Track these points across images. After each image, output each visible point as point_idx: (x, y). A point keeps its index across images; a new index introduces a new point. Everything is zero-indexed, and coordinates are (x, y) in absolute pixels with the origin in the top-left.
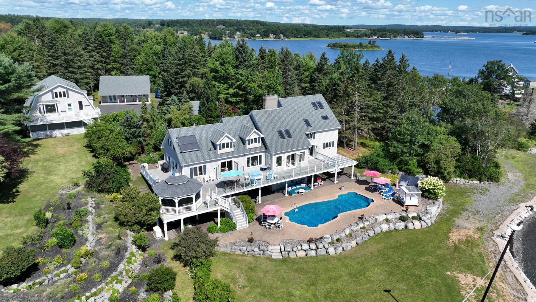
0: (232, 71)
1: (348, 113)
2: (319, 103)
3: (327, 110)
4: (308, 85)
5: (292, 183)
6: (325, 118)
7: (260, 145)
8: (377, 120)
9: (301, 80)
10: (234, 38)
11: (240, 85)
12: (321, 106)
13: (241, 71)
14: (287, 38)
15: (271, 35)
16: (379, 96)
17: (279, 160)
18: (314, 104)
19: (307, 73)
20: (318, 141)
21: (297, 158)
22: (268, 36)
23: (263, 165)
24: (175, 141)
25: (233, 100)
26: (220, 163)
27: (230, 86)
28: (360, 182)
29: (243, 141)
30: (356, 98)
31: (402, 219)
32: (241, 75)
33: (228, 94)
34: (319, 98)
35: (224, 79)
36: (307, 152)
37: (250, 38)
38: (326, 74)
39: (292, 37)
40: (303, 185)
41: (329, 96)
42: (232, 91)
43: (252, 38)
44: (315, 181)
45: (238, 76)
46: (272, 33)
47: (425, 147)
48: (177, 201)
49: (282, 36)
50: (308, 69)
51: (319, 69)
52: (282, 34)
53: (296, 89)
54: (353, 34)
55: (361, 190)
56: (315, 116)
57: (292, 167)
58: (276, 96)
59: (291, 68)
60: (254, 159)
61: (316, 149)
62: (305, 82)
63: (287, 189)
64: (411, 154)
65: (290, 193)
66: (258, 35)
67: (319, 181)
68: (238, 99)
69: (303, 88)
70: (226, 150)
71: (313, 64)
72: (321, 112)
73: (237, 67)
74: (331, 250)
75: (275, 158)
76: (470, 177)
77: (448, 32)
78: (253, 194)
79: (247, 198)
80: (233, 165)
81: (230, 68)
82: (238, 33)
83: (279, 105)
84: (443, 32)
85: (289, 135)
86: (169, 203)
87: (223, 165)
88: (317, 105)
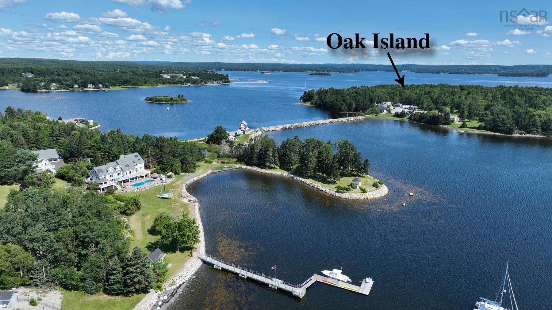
0: (102, 146)
1: (148, 157)
2: (137, 156)
3: (140, 157)
4: (132, 148)
5: (131, 179)
6: (139, 160)
7: (120, 169)
8: (159, 158)
9: (130, 147)
10: (51, 89)
11: (106, 151)
12: (138, 156)
13: (105, 146)
14: (106, 87)
15: (90, 86)
16: (158, 151)
17: (126, 173)
18: (135, 156)
19: (132, 144)
20: (138, 167)
21: (132, 172)
22: (87, 87)
23: (122, 175)
24: (96, 171)
25: (104, 157)
26: (109, 175)
27: (102, 152)
28: (152, 177)
29: (115, 169)
30: (149, 152)
31: (162, 183)
32: (106, 147)
33: (101, 155)
34: (137, 154)
35: (99, 149)
36: (135, 170)
37: (68, 89)
38: (139, 144)
39: (111, 86)
40: (135, 179)
41: (141, 152)
42: (102, 153)
43: (71, 89)
44: (138, 178)
45: (104, 148)
46: (90, 84)
47: (172, 165)
48: (103, 183)
49: (101, 86)
50: (132, 142)
51: (136, 142)
52: (101, 83)
53: (129, 151)
54: (169, 81)
55: (152, 179)
56: (136, 159)
57: (130, 175)
58: (123, 155)
59: (125, 143)
60: (119, 174)
61: (137, 169)
62: (131, 147)
63: (130, 181)
64: (168, 168)
65: (131, 182)
66: (76, 86)
67: (139, 178)
68: (106, 156)
69: (131, 149)
70: (111, 172)
71: (134, 140)
72: (138, 158)
73: (103, 144)
74: (143, 190)
75: (125, 173)
76: (186, 172)
77: (257, 71)
78: (121, 182)
79: (120, 182)
80: (113, 176)
81: (101, 145)
82: (54, 84)
83: (124, 158)
84: (254, 71)
85: (129, 166)
86: (102, 184)
87: (110, 176)
88: (136, 156)
